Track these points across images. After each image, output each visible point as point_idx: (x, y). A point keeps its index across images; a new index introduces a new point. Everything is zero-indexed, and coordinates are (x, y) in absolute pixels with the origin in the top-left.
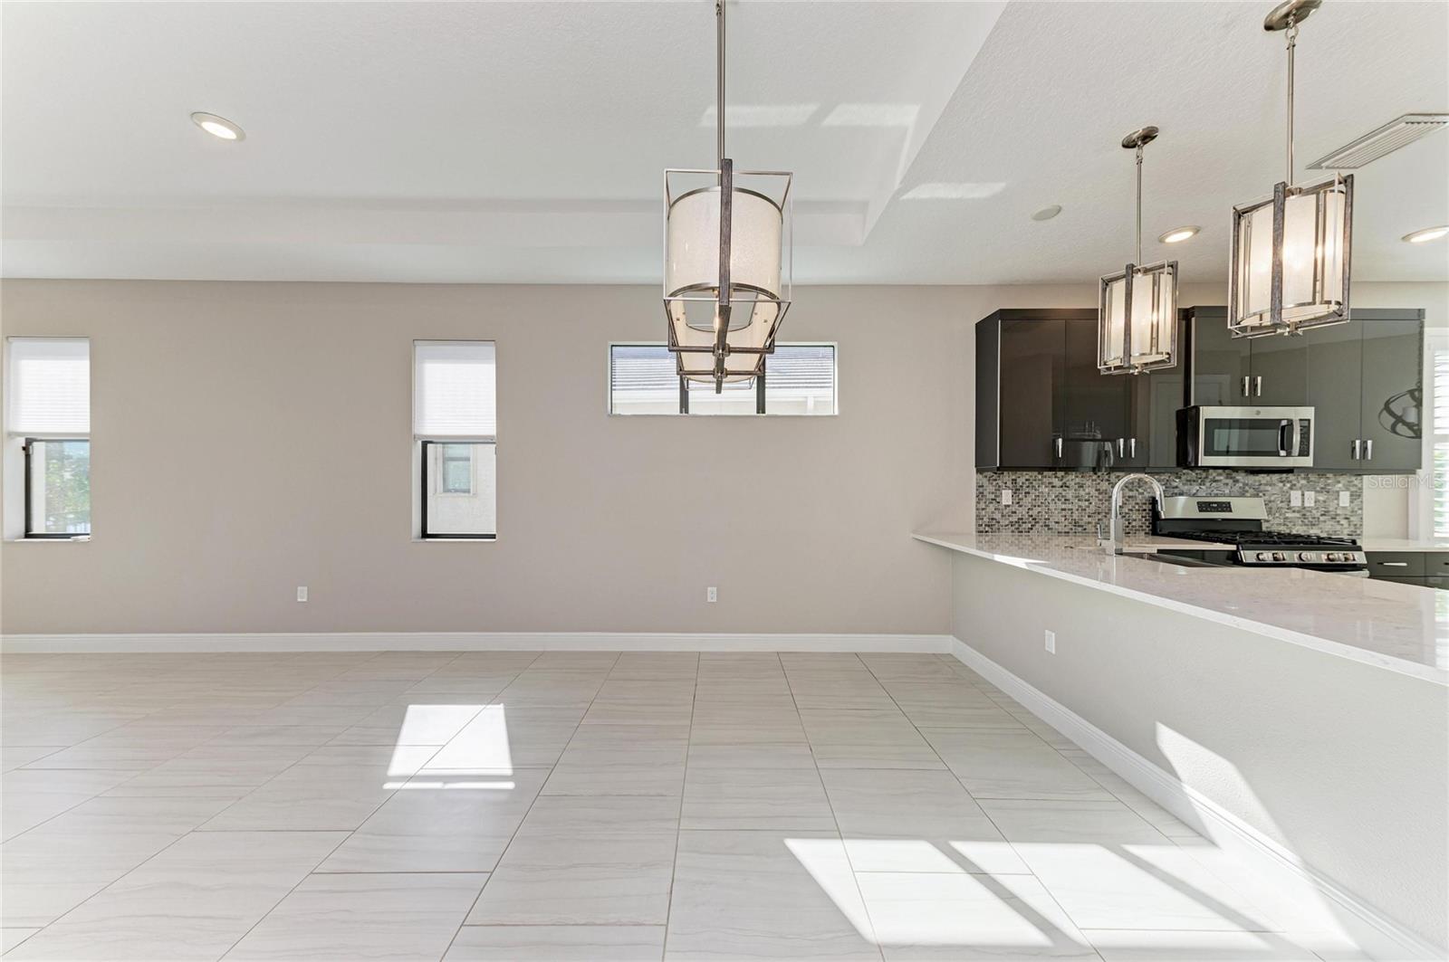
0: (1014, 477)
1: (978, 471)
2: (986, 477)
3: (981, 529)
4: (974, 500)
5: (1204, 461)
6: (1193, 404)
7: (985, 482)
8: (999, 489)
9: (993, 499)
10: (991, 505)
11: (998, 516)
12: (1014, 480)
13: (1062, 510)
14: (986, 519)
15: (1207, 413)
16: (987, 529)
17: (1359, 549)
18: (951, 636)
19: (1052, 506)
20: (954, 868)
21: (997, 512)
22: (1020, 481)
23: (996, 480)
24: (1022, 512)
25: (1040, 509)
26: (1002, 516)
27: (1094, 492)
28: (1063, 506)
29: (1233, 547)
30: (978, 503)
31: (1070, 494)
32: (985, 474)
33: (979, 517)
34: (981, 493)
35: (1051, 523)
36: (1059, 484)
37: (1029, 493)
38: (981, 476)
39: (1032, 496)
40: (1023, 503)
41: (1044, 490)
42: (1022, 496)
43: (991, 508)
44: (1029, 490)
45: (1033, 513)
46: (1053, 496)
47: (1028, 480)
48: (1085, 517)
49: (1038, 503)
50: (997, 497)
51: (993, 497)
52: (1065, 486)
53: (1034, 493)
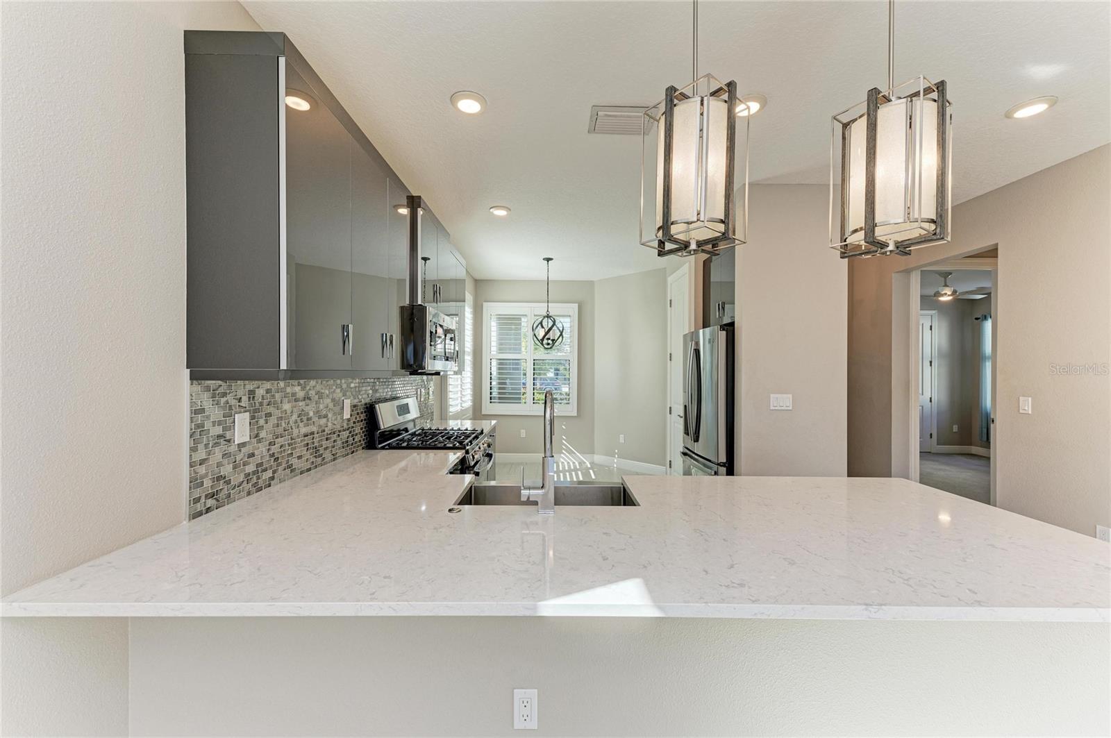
0: (250, 390)
2: (208, 389)
3: (198, 505)
4: (186, 443)
5: (429, 364)
6: (419, 303)
7: (207, 403)
8: (229, 413)
9: (219, 437)
10: (217, 449)
11: (227, 470)
12: (252, 393)
14: (207, 483)
15: (430, 315)
16: (209, 503)
19: (295, 431)
21: (226, 461)
22: (260, 392)
23: (224, 395)
25: (282, 441)
26: (234, 468)
30: (193, 449)
31: (311, 410)
32: (206, 382)
33: (195, 482)
34: (197, 432)
35: (294, 461)
36: (301, 394)
37: (269, 415)
38: (197, 388)
39: (273, 420)
40: (263, 434)
41: (287, 406)
42: (262, 422)
43: (217, 455)
44: (271, 409)
45: (275, 449)
46: (295, 417)
47: (268, 391)
48: (324, 442)
49: (280, 430)
50: (231, 427)
51: (218, 430)
52: (307, 398)
53: (277, 413)
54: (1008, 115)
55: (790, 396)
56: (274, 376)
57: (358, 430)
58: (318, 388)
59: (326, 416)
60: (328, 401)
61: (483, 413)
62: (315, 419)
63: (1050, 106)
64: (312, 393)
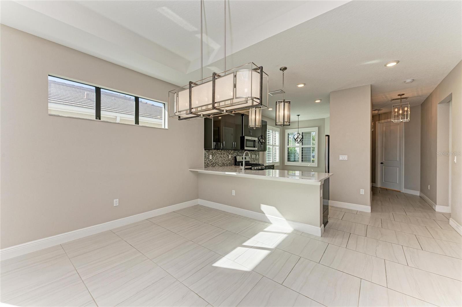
0: (212, 151)
1: (205, 150)
3: (205, 166)
4: (204, 158)
5: (246, 148)
6: (243, 135)
7: (206, 153)
8: (209, 155)
11: (209, 162)
12: (212, 152)
13: (221, 160)
14: (206, 164)
15: (246, 138)
16: (207, 166)
17: (264, 166)
18: (199, 199)
19: (219, 159)
20: (247, 249)
22: (213, 152)
23: (209, 152)
24: (214, 161)
25: (217, 160)
27: (226, 156)
28: (221, 159)
29: (251, 167)
30: (205, 159)
31: (222, 156)
32: (206, 150)
33: (205, 163)
34: (205, 156)
35: (219, 164)
36: (220, 153)
37: (215, 156)
38: (205, 151)
39: (215, 157)
40: (214, 158)
41: (218, 155)
42: (214, 157)
43: (207, 160)
44: (215, 155)
45: (216, 161)
46: (219, 157)
47: (215, 152)
48: (225, 162)
49: (216, 158)
50: (209, 157)
51: (208, 157)
52: (221, 154)
53: (216, 156)
54: (385, 66)
55: (347, 156)
56: (211, 149)
57: (233, 161)
58: (224, 152)
59: (225, 157)
60: (226, 155)
61: (285, 165)
62: (223, 157)
63: (397, 63)
64: (222, 153)
